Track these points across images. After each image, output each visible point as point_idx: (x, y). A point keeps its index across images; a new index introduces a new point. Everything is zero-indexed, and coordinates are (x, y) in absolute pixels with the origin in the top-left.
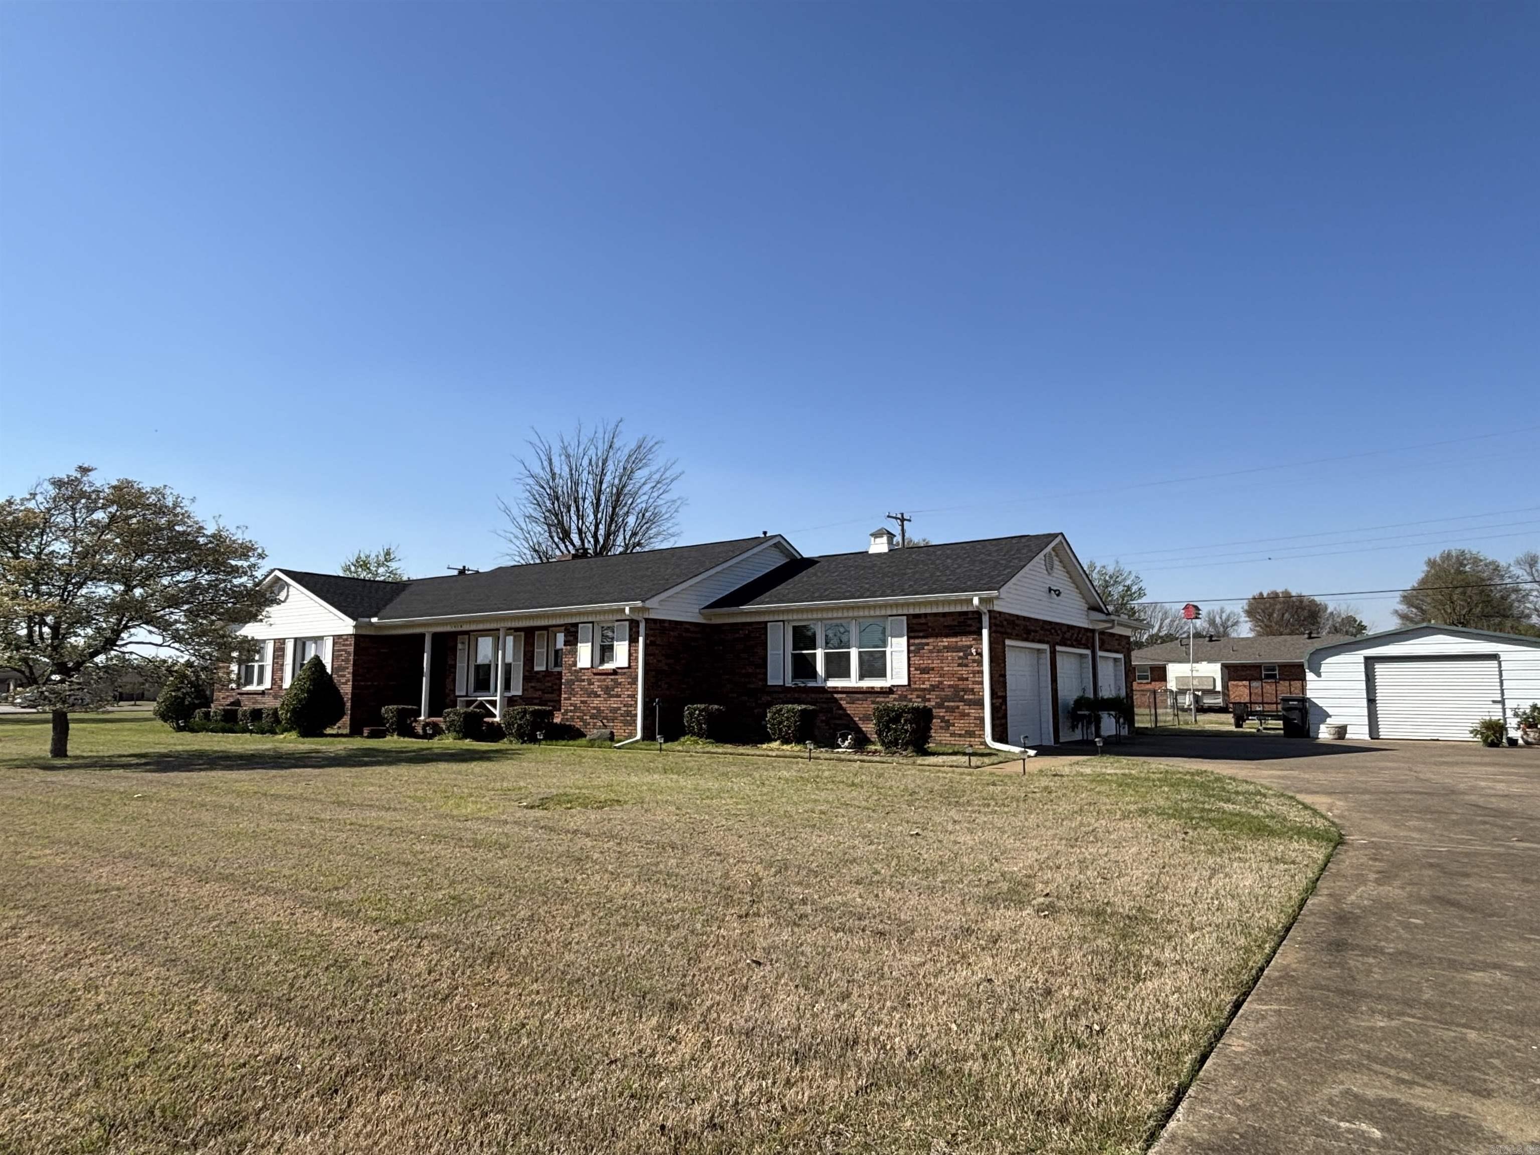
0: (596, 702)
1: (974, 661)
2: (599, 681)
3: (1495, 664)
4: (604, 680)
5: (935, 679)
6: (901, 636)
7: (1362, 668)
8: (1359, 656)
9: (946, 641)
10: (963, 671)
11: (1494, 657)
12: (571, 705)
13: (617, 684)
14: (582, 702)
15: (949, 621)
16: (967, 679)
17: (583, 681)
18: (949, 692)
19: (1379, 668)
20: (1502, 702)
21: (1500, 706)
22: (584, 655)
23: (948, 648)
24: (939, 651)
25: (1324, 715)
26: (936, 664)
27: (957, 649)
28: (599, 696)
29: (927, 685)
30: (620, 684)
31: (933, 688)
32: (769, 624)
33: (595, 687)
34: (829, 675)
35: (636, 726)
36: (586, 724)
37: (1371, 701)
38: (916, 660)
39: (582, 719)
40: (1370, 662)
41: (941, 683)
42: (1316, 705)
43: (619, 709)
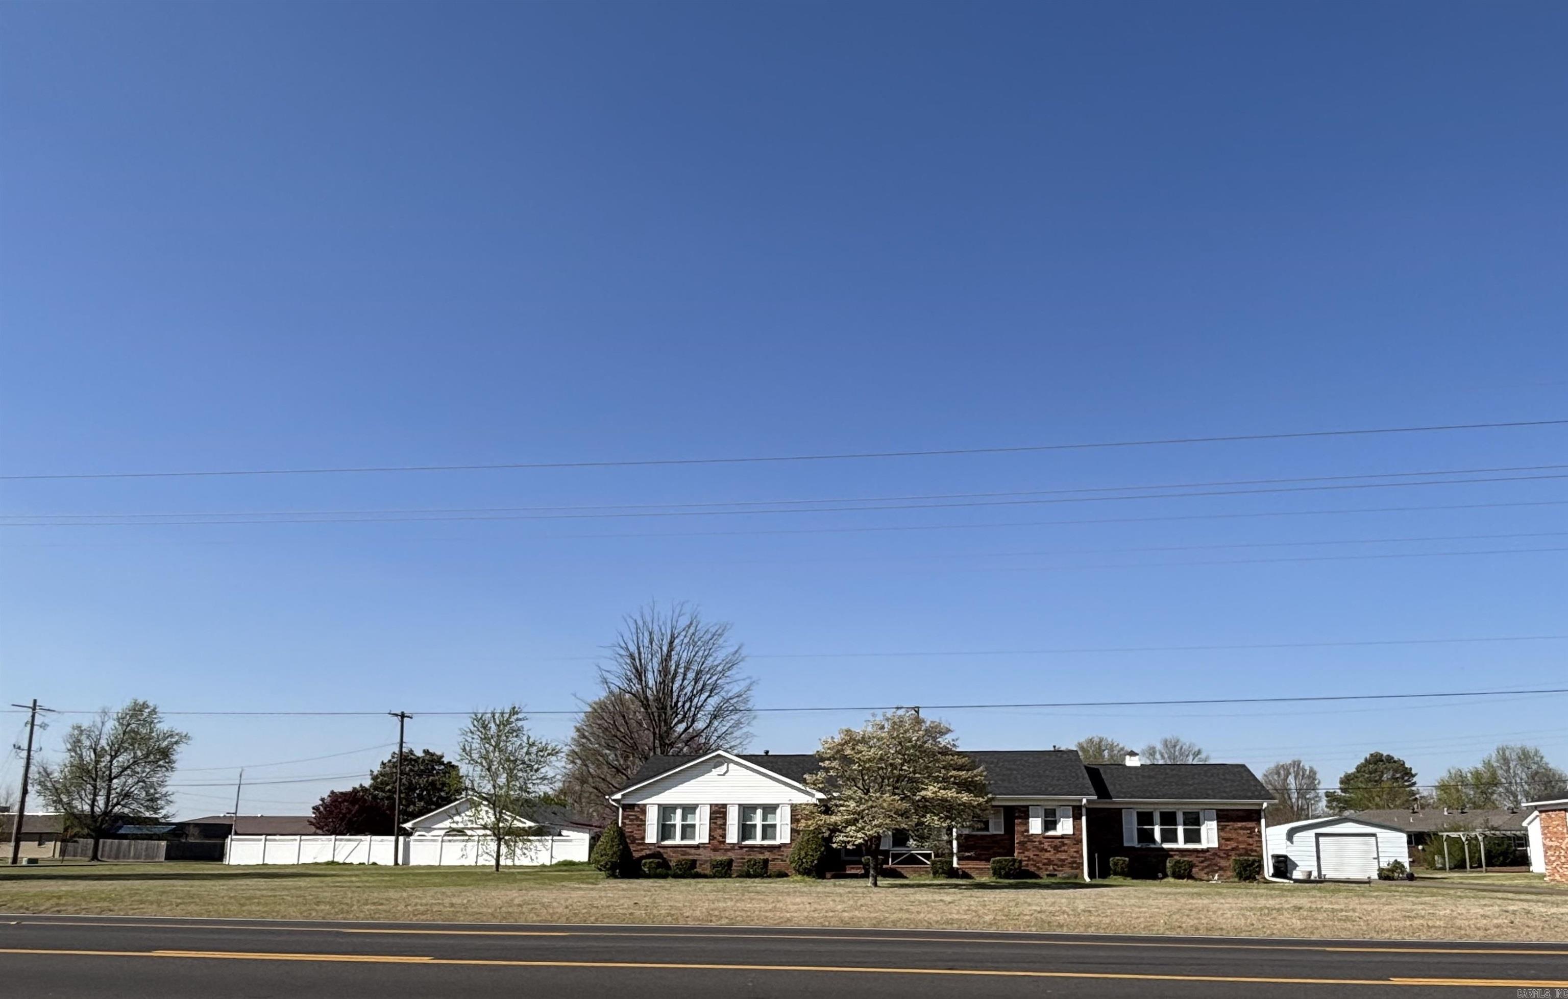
0: (1047, 855)
1: (1257, 835)
2: (1048, 842)
3: (1373, 839)
4: (1052, 842)
5: (1234, 845)
6: (1212, 820)
7: (1314, 840)
8: (1312, 833)
9: (1240, 824)
10: (1250, 841)
11: (1374, 835)
12: (1025, 857)
13: (1064, 844)
14: (1034, 855)
15: (1241, 814)
16: (1252, 845)
17: (1035, 842)
18: (1242, 851)
19: (1321, 839)
20: (1378, 858)
21: (1376, 861)
22: (1036, 826)
23: (1241, 828)
24: (1236, 829)
25: (1295, 866)
26: (1234, 836)
27: (1246, 828)
28: (1049, 851)
29: (1229, 847)
30: (1066, 844)
31: (1233, 849)
32: (1123, 810)
33: (1046, 846)
34: (1164, 840)
35: (1082, 870)
36: (1039, 868)
37: (1318, 858)
38: (1222, 834)
39: (1035, 866)
40: (1318, 836)
41: (1238, 846)
42: (1290, 860)
43: (1067, 859)
